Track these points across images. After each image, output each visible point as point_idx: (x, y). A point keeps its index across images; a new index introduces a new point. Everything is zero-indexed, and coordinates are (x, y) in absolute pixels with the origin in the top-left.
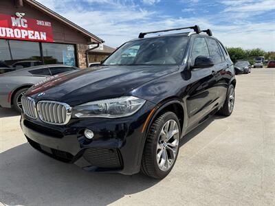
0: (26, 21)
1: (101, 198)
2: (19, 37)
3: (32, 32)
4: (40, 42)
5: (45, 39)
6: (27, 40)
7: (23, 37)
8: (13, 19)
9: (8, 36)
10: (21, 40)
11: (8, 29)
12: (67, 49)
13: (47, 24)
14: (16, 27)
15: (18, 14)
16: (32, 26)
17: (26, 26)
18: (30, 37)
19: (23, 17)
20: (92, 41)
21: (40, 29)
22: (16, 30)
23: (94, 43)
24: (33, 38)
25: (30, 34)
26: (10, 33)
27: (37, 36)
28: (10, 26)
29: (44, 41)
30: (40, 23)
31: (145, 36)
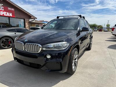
0: (3, 8)
1: (52, 83)
3: (6, 13)
4: (9, 17)
5: (11, 16)
6: (3, 16)
7: (2, 15)
12: (21, 21)
13: (13, 9)
16: (6, 10)
17: (3, 10)
18: (5, 15)
19: (2, 6)
20: (32, 18)
21: (9, 11)
23: (32, 19)
24: (6, 15)
25: (5, 13)
27: (8, 14)
29: (11, 17)
30: (9, 9)
31: (59, 18)
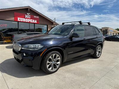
0: (30, 16)
2: (27, 21)
3: (32, 20)
4: (34, 23)
5: (36, 22)
6: (30, 23)
7: (29, 22)
8: (26, 15)
9: (24, 21)
10: (28, 22)
11: (24, 19)
12: (44, 27)
13: (38, 17)
14: (26, 18)
15: (28, 14)
16: (32, 18)
17: (30, 18)
18: (31, 22)
19: (29, 15)
21: (35, 19)
22: (26, 19)
24: (32, 22)
25: (31, 21)
26: (24, 20)
27: (34, 21)
28: (24, 18)
29: (36, 23)
30: (35, 17)
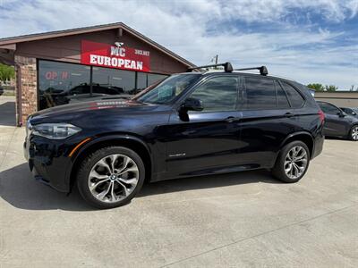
0: (124, 50)
2: (115, 65)
3: (129, 61)
4: (137, 71)
5: (141, 68)
6: (123, 68)
7: (120, 66)
8: (112, 48)
9: (106, 64)
10: (117, 68)
11: (106, 58)
13: (146, 53)
14: (114, 56)
15: (117, 44)
16: (130, 56)
17: (124, 55)
18: (126, 67)
19: (122, 46)
21: (138, 58)
22: (113, 59)
24: (129, 67)
25: (126, 63)
26: (107, 61)
27: (134, 65)
28: (108, 55)
29: (139, 71)
30: (138, 52)
